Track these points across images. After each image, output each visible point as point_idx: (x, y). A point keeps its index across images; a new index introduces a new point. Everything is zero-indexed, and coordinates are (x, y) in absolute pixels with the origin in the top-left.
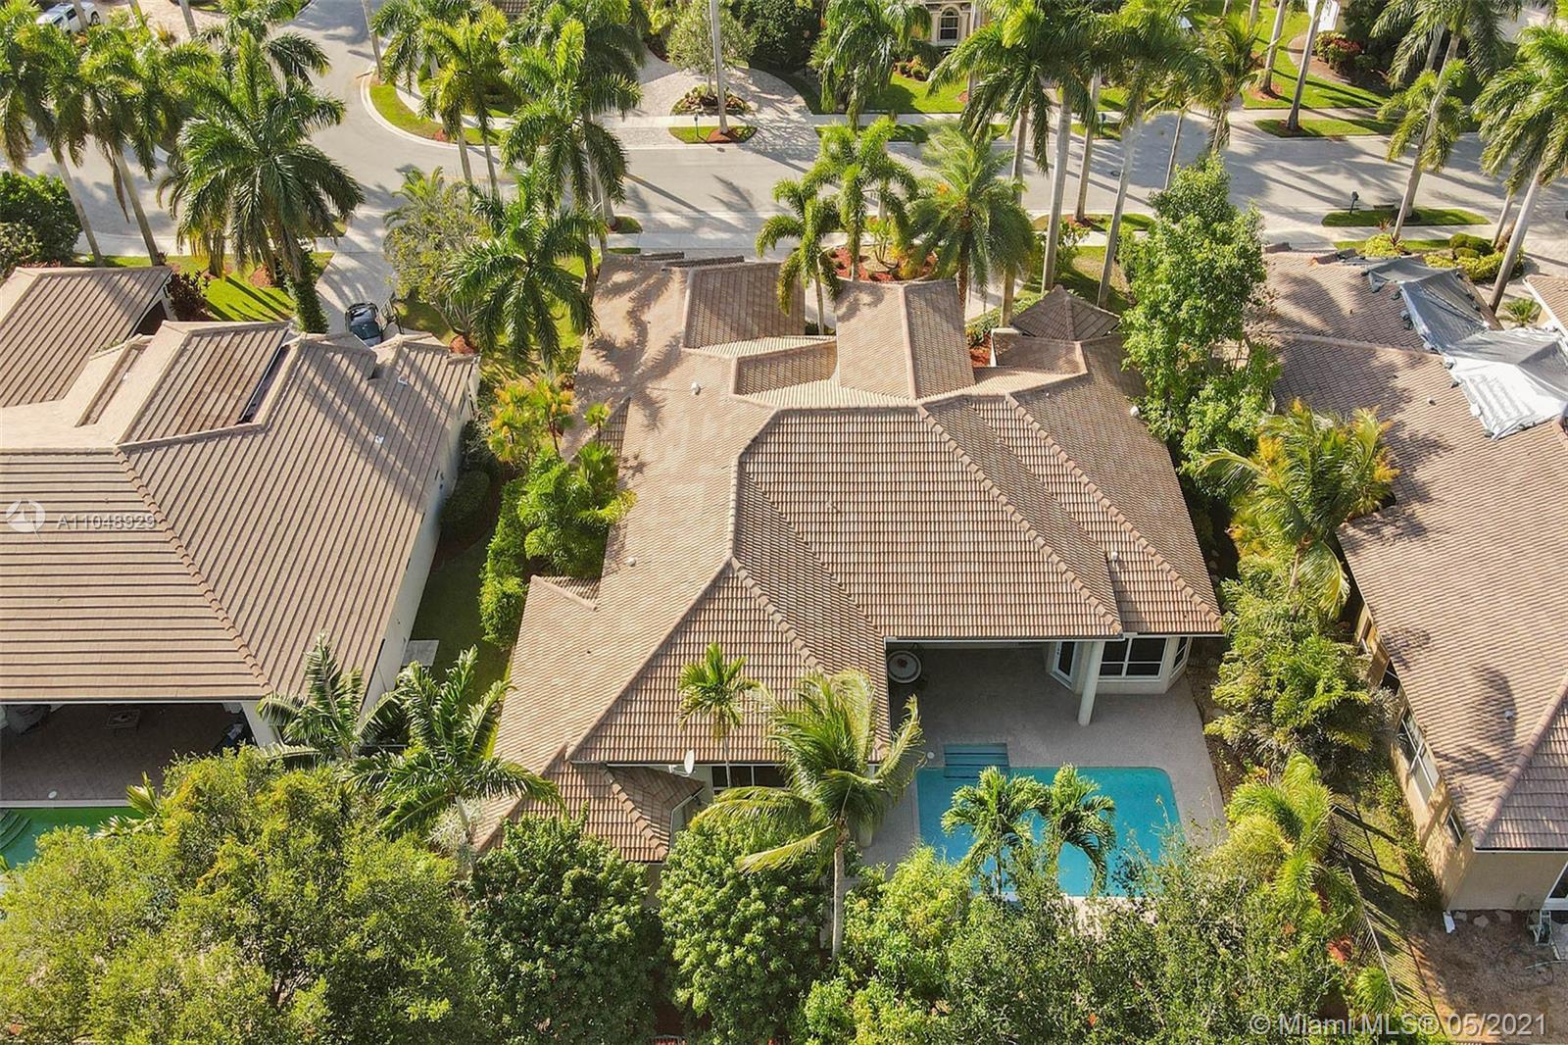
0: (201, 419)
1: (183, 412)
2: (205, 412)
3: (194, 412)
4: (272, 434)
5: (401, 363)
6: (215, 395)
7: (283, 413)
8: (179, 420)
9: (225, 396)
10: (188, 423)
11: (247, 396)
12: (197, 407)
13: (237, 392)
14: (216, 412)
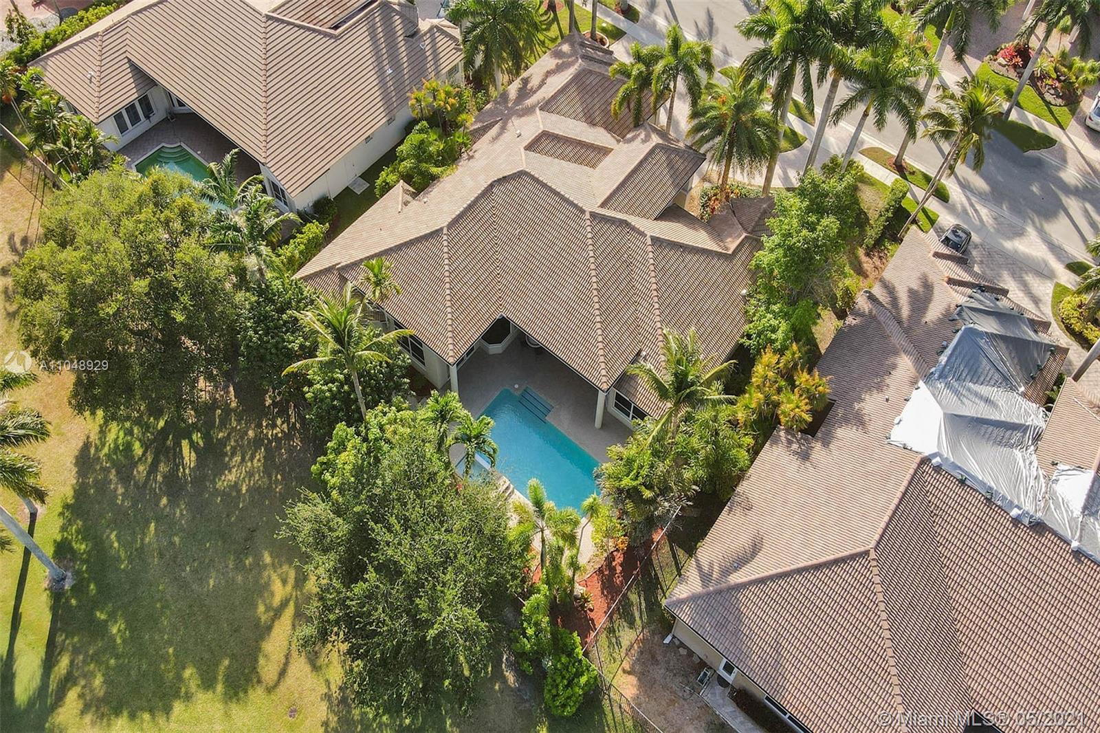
0: (313, 17)
1: (307, 10)
2: (317, 15)
3: (311, 12)
4: (339, 42)
5: (428, 35)
6: (326, 8)
7: (351, 33)
8: (303, 13)
9: (331, 11)
10: (305, 17)
11: (341, 16)
12: (314, 10)
13: (338, 12)
14: (321, 18)
